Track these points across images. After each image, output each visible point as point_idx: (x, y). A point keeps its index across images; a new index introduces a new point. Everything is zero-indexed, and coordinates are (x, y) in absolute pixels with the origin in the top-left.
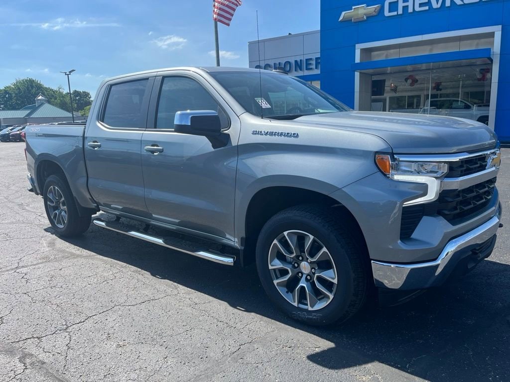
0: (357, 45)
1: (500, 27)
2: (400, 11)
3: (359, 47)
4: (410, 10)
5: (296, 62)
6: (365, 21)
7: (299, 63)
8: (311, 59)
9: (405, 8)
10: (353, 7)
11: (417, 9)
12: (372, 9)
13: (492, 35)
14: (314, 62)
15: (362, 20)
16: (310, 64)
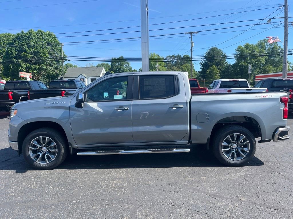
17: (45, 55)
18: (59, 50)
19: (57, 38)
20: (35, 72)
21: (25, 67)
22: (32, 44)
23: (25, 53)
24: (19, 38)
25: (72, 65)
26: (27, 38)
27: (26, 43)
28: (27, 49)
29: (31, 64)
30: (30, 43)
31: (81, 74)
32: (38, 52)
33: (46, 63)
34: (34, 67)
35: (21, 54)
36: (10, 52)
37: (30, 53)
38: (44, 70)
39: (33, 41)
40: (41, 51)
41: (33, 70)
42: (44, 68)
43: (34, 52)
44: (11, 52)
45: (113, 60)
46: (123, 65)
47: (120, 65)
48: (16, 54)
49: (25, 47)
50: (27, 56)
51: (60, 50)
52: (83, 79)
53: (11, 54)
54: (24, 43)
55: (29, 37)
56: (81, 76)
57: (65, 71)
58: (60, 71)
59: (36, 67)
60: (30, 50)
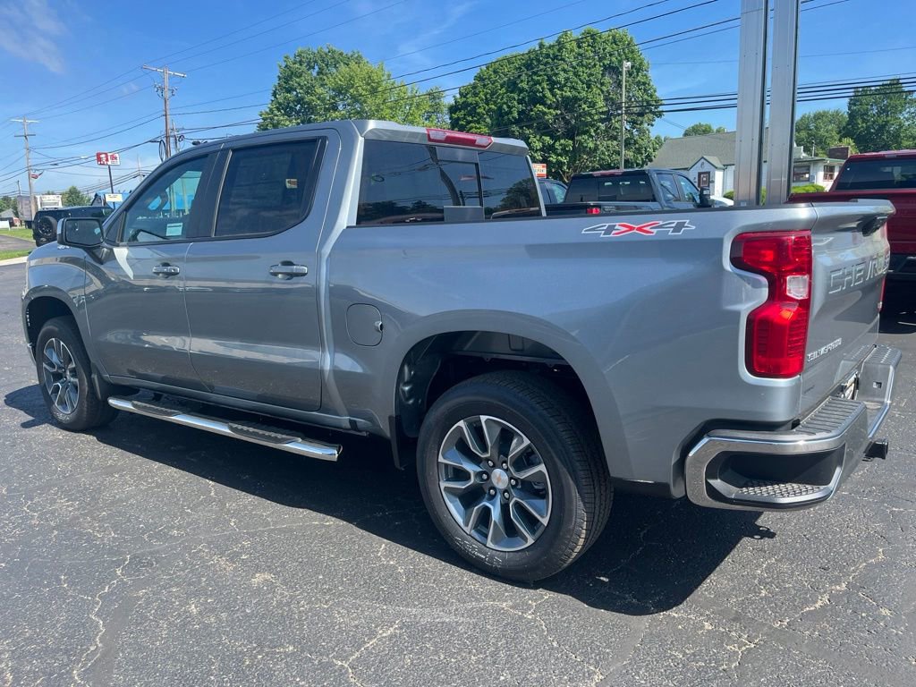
17: (593, 105)
18: (638, 83)
19: (636, 47)
20: (563, 159)
21: (538, 148)
22: (561, 77)
23: (541, 107)
24: (530, 63)
25: (710, 128)
26: (550, 60)
27: (547, 76)
28: (548, 94)
29: (556, 139)
30: (556, 75)
31: (702, 158)
32: (576, 99)
33: (595, 131)
34: (561, 145)
35: (532, 110)
36: (505, 106)
37: (554, 105)
38: (588, 154)
39: (566, 67)
40: (584, 94)
41: (558, 155)
42: (586, 147)
43: (565, 99)
44: (508, 107)
45: (860, 96)
46: (896, 110)
47: (883, 111)
48: (519, 113)
49: (543, 88)
50: (545, 113)
51: (644, 84)
52: (709, 173)
53: (507, 113)
54: (540, 76)
55: (555, 57)
56: (703, 164)
57: (655, 150)
58: (638, 151)
59: (567, 146)
60: (554, 95)
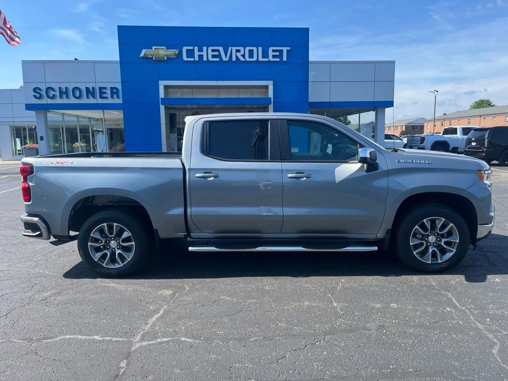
0: (160, 82)
1: (272, 82)
2: (197, 59)
3: (162, 84)
4: (205, 59)
5: (87, 89)
6: (165, 61)
7: (91, 90)
8: (105, 88)
9: (201, 56)
10: (153, 47)
11: (211, 59)
12: (172, 52)
13: (267, 87)
14: (108, 91)
15: (163, 59)
16: (105, 93)
